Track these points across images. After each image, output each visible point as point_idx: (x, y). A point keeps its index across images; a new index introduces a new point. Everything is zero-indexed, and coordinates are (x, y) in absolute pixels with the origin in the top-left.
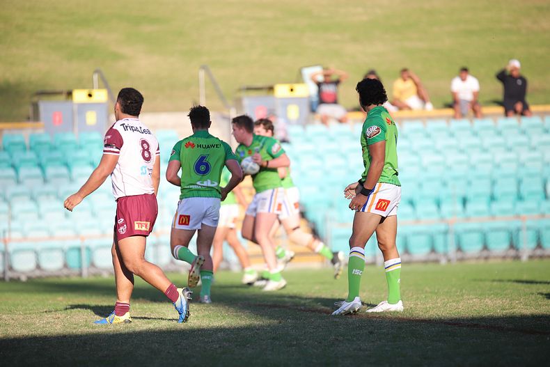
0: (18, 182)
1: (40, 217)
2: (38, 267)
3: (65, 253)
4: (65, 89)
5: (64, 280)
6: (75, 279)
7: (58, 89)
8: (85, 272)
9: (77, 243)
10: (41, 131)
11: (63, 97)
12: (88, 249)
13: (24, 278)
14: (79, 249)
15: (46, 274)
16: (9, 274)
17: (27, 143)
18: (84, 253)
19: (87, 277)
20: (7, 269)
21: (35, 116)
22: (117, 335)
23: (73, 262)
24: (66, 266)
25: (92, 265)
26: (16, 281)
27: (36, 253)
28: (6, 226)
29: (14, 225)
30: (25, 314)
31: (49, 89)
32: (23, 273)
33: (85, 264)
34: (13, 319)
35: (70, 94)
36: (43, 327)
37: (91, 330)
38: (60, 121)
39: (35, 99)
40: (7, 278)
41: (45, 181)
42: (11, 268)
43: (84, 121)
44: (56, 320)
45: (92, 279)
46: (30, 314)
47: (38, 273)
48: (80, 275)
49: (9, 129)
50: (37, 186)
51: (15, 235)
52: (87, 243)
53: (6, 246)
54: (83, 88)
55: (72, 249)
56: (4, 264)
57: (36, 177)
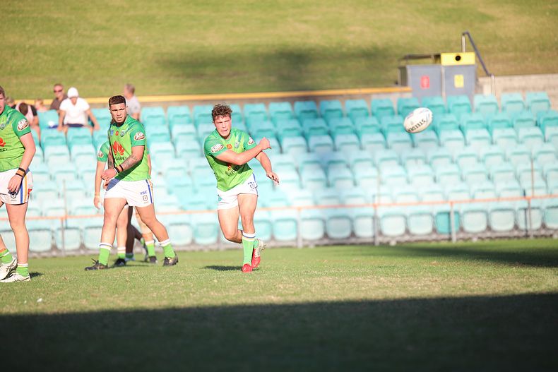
0: (387, 147)
1: (409, 182)
2: (407, 232)
3: (434, 217)
4: (433, 53)
5: (434, 244)
6: (444, 244)
7: (426, 53)
8: (454, 237)
9: (446, 208)
10: (408, 95)
11: (430, 61)
12: (457, 213)
13: (393, 243)
14: (449, 214)
15: (415, 238)
16: (379, 239)
17: (395, 107)
18: (453, 217)
19: (455, 242)
20: (377, 234)
21: (403, 81)
22: (496, 298)
23: (443, 227)
24: (435, 230)
25: (462, 230)
26: (385, 246)
27: (406, 218)
28: (375, 191)
29: (384, 189)
30: (403, 277)
31: (416, 53)
32: (393, 237)
33: (454, 229)
34: (391, 282)
35: (438, 57)
36: (422, 290)
37: (469, 293)
38: (428, 85)
39: (403, 63)
40: (377, 244)
41: (413, 146)
42: (381, 233)
43: (452, 84)
44: (434, 284)
45: (461, 243)
46: (407, 277)
47: (407, 238)
48: (450, 239)
49: (378, 94)
50: (407, 151)
51: (385, 200)
52: (455, 207)
53: (376, 211)
54: (451, 51)
55: (441, 213)
56: (374, 228)
57: (405, 141)
